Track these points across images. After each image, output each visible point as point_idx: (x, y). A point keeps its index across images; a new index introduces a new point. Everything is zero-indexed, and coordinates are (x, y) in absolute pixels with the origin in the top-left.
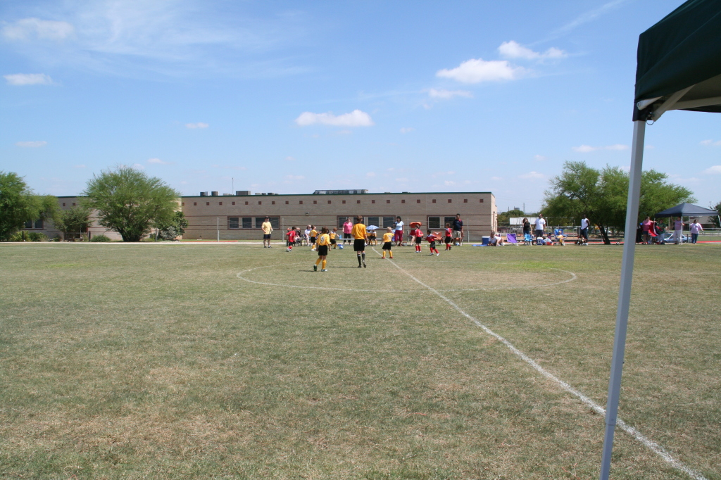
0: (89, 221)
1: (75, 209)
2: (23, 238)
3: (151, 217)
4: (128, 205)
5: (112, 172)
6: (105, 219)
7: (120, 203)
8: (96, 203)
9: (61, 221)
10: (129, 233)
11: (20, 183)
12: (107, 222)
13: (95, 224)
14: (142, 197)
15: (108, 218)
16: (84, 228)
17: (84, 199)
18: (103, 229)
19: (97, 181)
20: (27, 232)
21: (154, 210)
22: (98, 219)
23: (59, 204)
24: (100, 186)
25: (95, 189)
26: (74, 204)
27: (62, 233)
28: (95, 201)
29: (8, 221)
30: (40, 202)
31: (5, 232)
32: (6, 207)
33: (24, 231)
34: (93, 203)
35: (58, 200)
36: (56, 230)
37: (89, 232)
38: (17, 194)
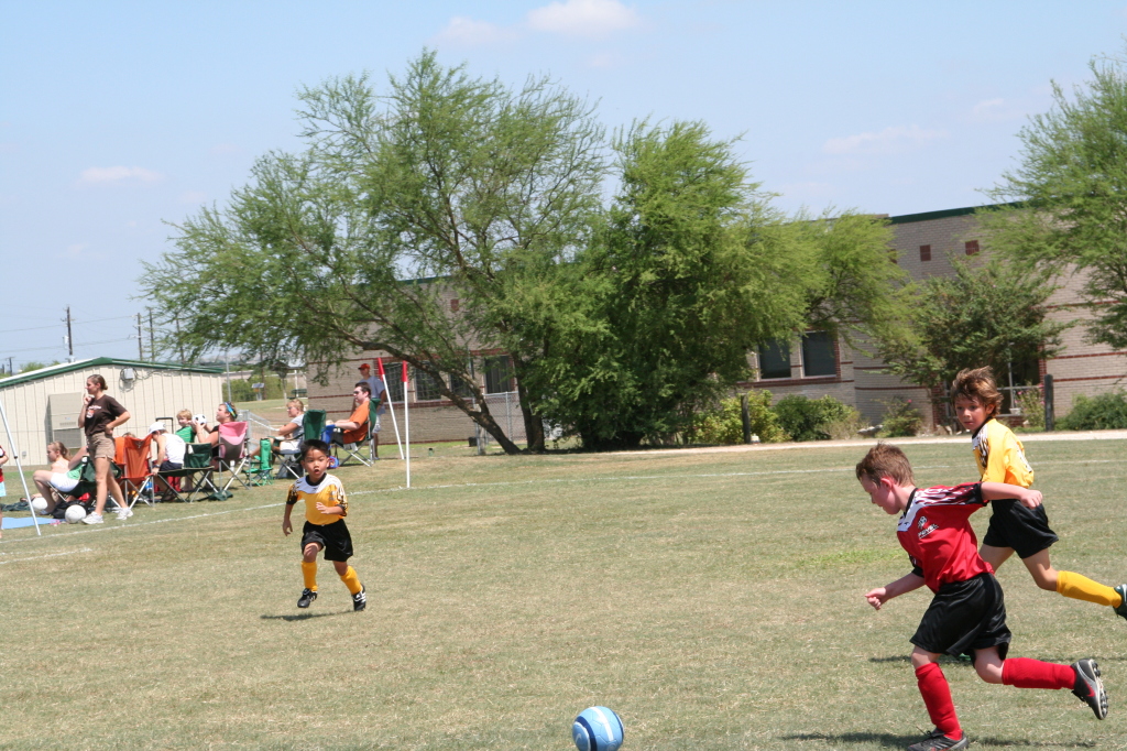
0: (1046, 324)
1: (974, 271)
2: (748, 428)
8: (1076, 231)
9: (912, 338)
11: (720, 172)
13: (1073, 340)
16: (1029, 362)
17: (1013, 220)
19: (1073, 117)
20: (763, 399)
22: (1086, 314)
23: (899, 255)
24: (1089, 147)
25: (1063, 160)
26: (972, 247)
27: (923, 394)
28: (1066, 226)
29: (676, 352)
30: (806, 254)
31: (668, 404)
32: (667, 283)
33: (752, 396)
34: (1058, 234)
35: (889, 233)
36: (893, 379)
37: (1049, 380)
38: (706, 222)
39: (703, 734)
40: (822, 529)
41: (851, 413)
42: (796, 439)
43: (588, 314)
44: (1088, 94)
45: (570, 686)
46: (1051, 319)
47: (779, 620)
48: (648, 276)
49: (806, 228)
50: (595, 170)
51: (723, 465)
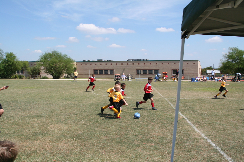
0: (40, 71)
1: (35, 66)
2: (16, 77)
3: (64, 70)
4: (55, 65)
5: (49, 52)
6: (46, 70)
7: (52, 64)
8: (43, 64)
9: (30, 71)
10: (55, 75)
11: (14, 57)
12: (47, 71)
13: (43, 72)
14: (60, 61)
15: (48, 70)
16: (39, 74)
17: (38, 63)
18: (46, 74)
19: (43, 55)
20: (17, 75)
21: (65, 67)
22: (44, 70)
23: (29, 64)
24: (44, 58)
25: (42, 59)
26: (35, 65)
27: (31, 76)
28: (42, 63)
29: (10, 71)
30: (22, 64)
31: (9, 75)
32: (9, 65)
33: (16, 75)
34: (42, 64)
35: (29, 63)
36: (28, 74)
37: (41, 75)
38: (13, 61)
39: (14, 101)
40: (23, 85)
41: (24, 76)
42: (20, 78)
43: (2, 67)
44: (44, 54)
45: (2, 97)
46: (41, 70)
47: (20, 92)
48: (7, 64)
49: (21, 62)
50: (3, 55)
51: (14, 80)
